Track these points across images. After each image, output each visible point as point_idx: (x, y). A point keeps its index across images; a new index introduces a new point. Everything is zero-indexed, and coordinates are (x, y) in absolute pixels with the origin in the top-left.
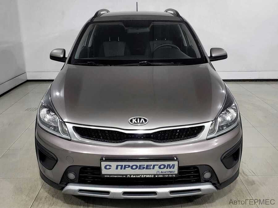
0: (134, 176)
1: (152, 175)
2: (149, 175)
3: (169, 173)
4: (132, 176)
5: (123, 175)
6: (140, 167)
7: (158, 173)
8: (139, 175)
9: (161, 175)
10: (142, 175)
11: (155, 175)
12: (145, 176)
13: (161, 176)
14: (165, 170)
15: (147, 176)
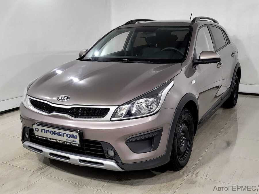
0: (52, 140)
1: (63, 141)
2: (62, 141)
3: (74, 142)
4: (51, 140)
5: (46, 138)
6: (55, 133)
7: (67, 141)
8: (55, 140)
9: (69, 142)
10: (57, 140)
11: (65, 142)
12: (59, 141)
13: (68, 144)
14: (71, 139)
15: (60, 142)
